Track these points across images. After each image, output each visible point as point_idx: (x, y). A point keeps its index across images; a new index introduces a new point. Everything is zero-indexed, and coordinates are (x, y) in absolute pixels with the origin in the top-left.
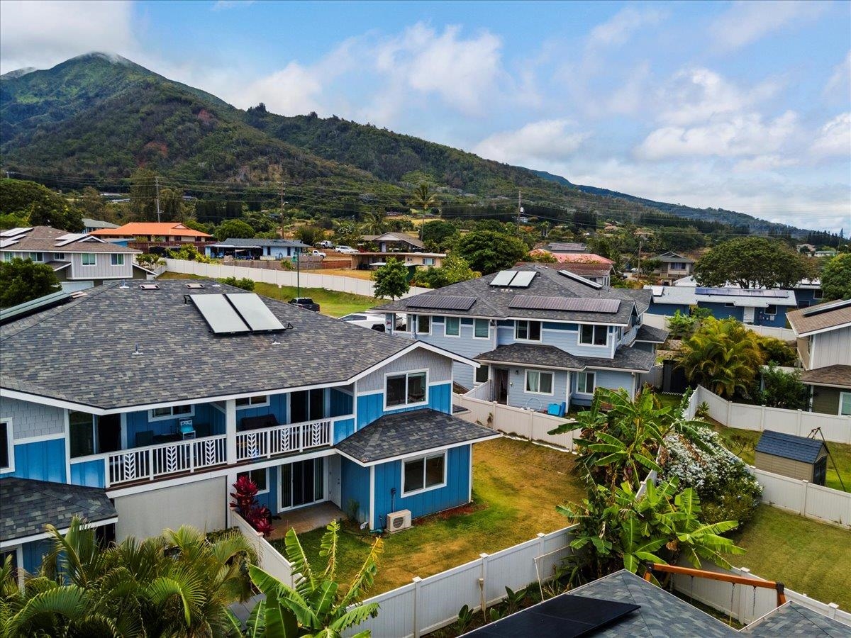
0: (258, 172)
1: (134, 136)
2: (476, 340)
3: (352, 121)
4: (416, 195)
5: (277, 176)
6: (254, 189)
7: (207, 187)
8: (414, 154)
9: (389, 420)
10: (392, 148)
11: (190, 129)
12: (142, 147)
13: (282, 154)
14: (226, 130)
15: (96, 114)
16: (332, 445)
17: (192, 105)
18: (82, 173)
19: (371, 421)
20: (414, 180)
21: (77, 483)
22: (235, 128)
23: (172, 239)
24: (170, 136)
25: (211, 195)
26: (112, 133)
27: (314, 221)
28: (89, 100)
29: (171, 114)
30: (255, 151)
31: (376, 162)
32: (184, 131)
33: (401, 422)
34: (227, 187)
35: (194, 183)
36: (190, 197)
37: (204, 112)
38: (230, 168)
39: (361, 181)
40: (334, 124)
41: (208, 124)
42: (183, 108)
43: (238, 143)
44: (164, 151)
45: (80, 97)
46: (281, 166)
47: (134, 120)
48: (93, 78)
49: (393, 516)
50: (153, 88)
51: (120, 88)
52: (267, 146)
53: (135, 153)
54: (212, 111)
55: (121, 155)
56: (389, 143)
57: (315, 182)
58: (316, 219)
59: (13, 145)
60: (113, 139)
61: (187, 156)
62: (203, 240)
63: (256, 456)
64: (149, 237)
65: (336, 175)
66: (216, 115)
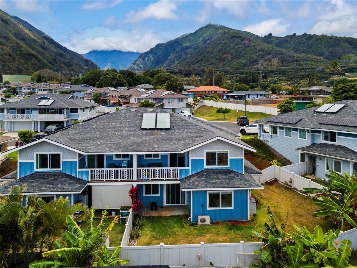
0: (267, 62)
1: (219, 53)
2: (300, 140)
3: (314, 34)
4: (330, 66)
5: (276, 63)
6: (265, 69)
7: (246, 70)
8: (349, 45)
9: (206, 172)
10: (336, 44)
11: (240, 47)
12: (222, 57)
13: (278, 54)
14: (254, 46)
15: (207, 46)
16: (179, 179)
17: (241, 38)
18: (201, 69)
19: (198, 171)
20: (349, 59)
21: (80, 177)
22: (258, 45)
23: (213, 92)
24: (232, 51)
25: (247, 73)
26: (212, 53)
27: (291, 82)
28: (205, 41)
29: (233, 42)
30: (266, 53)
31: (326, 52)
32: (238, 49)
33: (211, 173)
34: (254, 70)
35: (240, 69)
36: (238, 75)
37: (246, 40)
38: (255, 62)
39: (317, 62)
40: (304, 37)
41: (247, 45)
42: (238, 39)
43: (259, 51)
44: (230, 57)
45: (203, 41)
46: (277, 59)
47: (220, 47)
48: (207, 33)
49: (200, 217)
50: (227, 33)
51: (216, 35)
52: (271, 51)
53: (219, 59)
54: (249, 39)
55: (214, 60)
56: (334, 42)
57: (293, 64)
58: (293, 81)
59: (181, 61)
60: (212, 55)
61: (238, 58)
62: (226, 92)
63: (145, 179)
64: (205, 91)
65: (304, 60)
66: (250, 40)
